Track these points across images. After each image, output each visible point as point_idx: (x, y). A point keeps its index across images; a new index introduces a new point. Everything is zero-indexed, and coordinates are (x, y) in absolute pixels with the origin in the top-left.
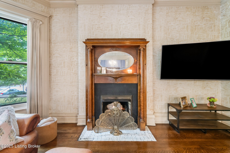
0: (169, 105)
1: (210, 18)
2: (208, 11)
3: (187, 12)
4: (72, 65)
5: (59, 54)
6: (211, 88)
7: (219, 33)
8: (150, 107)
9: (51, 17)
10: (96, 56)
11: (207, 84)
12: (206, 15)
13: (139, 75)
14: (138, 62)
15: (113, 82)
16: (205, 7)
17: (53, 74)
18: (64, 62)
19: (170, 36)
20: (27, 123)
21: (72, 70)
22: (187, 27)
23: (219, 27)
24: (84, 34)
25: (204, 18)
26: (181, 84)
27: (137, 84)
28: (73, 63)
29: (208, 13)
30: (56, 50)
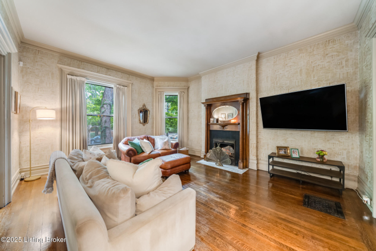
1: (338, 52)
2: (334, 45)
3: (301, 55)
5: (193, 111)
6: (339, 141)
7: (356, 68)
8: (253, 153)
9: (188, 88)
10: (211, 111)
11: (331, 136)
12: (331, 50)
15: (221, 130)
16: (329, 41)
17: (189, 124)
18: (195, 116)
19: (278, 85)
20: (174, 144)
22: (301, 70)
23: (357, 60)
24: (205, 96)
25: (327, 54)
26: (291, 134)
27: (239, 132)
29: (335, 46)
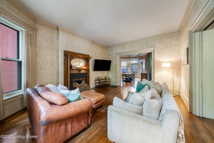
0: (95, 80)
4: (53, 63)
5: (43, 56)
13: (88, 70)
14: (87, 64)
15: (78, 73)
18: (47, 61)
21: (53, 67)
24: (63, 47)
27: (87, 73)
28: (54, 62)
30: (40, 53)
